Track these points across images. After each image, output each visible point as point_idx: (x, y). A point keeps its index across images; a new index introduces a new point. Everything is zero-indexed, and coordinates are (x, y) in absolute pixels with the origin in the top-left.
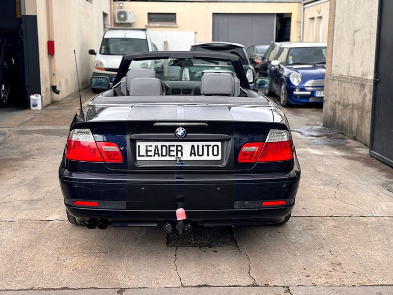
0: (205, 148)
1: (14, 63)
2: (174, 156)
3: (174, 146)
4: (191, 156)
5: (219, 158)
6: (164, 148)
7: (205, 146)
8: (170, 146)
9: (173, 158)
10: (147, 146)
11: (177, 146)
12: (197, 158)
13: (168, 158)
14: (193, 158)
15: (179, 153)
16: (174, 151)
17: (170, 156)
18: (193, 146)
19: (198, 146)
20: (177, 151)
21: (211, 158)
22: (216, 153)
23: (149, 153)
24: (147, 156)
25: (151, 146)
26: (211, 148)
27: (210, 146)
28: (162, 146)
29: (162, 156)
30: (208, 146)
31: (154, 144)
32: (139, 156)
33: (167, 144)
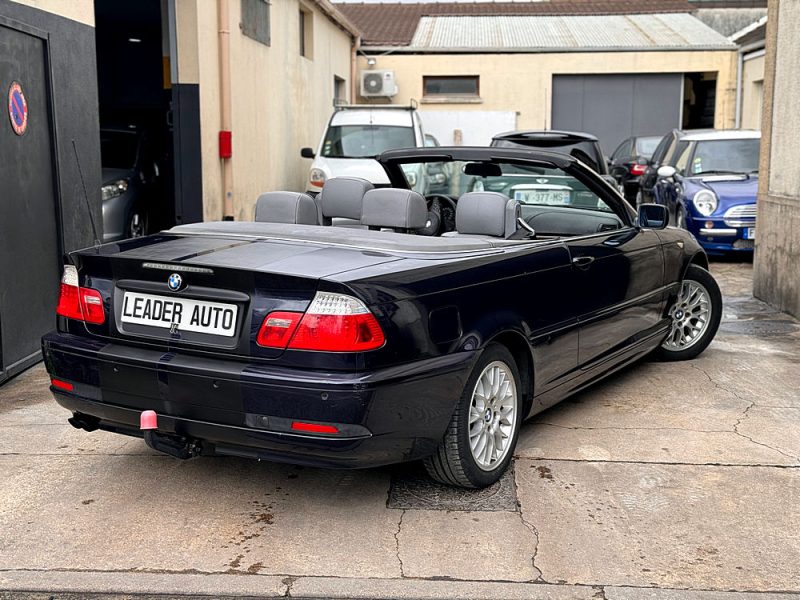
0: (214, 313)
1: (157, 174)
2: (169, 320)
3: (171, 303)
4: (192, 323)
5: (230, 333)
6: (158, 305)
7: (215, 309)
8: (166, 303)
9: (167, 325)
10: (137, 300)
11: (176, 304)
12: (200, 329)
13: (160, 323)
14: (195, 328)
15: (177, 316)
16: (169, 312)
17: (164, 319)
18: (197, 308)
19: (204, 308)
20: (175, 313)
21: (220, 331)
22: (227, 325)
23: (138, 312)
24: (135, 316)
25: (142, 300)
26: (221, 314)
27: (221, 310)
28: (156, 302)
29: (154, 318)
30: (218, 310)
31: (146, 297)
32: (125, 315)
33: (163, 299)
